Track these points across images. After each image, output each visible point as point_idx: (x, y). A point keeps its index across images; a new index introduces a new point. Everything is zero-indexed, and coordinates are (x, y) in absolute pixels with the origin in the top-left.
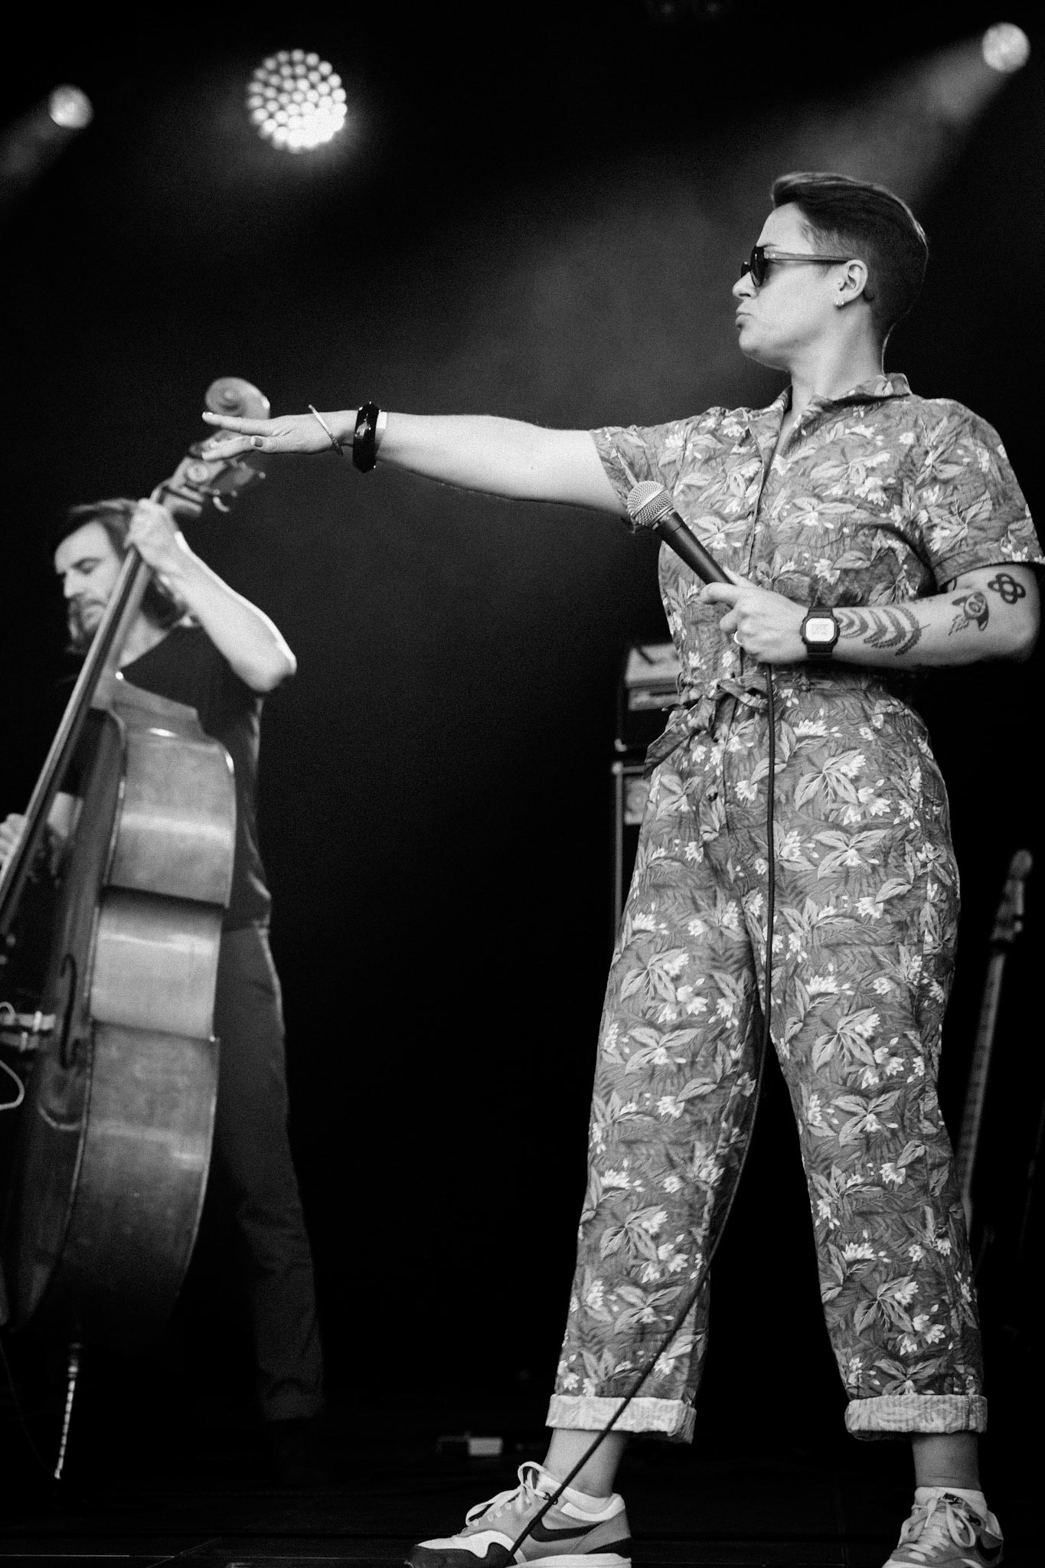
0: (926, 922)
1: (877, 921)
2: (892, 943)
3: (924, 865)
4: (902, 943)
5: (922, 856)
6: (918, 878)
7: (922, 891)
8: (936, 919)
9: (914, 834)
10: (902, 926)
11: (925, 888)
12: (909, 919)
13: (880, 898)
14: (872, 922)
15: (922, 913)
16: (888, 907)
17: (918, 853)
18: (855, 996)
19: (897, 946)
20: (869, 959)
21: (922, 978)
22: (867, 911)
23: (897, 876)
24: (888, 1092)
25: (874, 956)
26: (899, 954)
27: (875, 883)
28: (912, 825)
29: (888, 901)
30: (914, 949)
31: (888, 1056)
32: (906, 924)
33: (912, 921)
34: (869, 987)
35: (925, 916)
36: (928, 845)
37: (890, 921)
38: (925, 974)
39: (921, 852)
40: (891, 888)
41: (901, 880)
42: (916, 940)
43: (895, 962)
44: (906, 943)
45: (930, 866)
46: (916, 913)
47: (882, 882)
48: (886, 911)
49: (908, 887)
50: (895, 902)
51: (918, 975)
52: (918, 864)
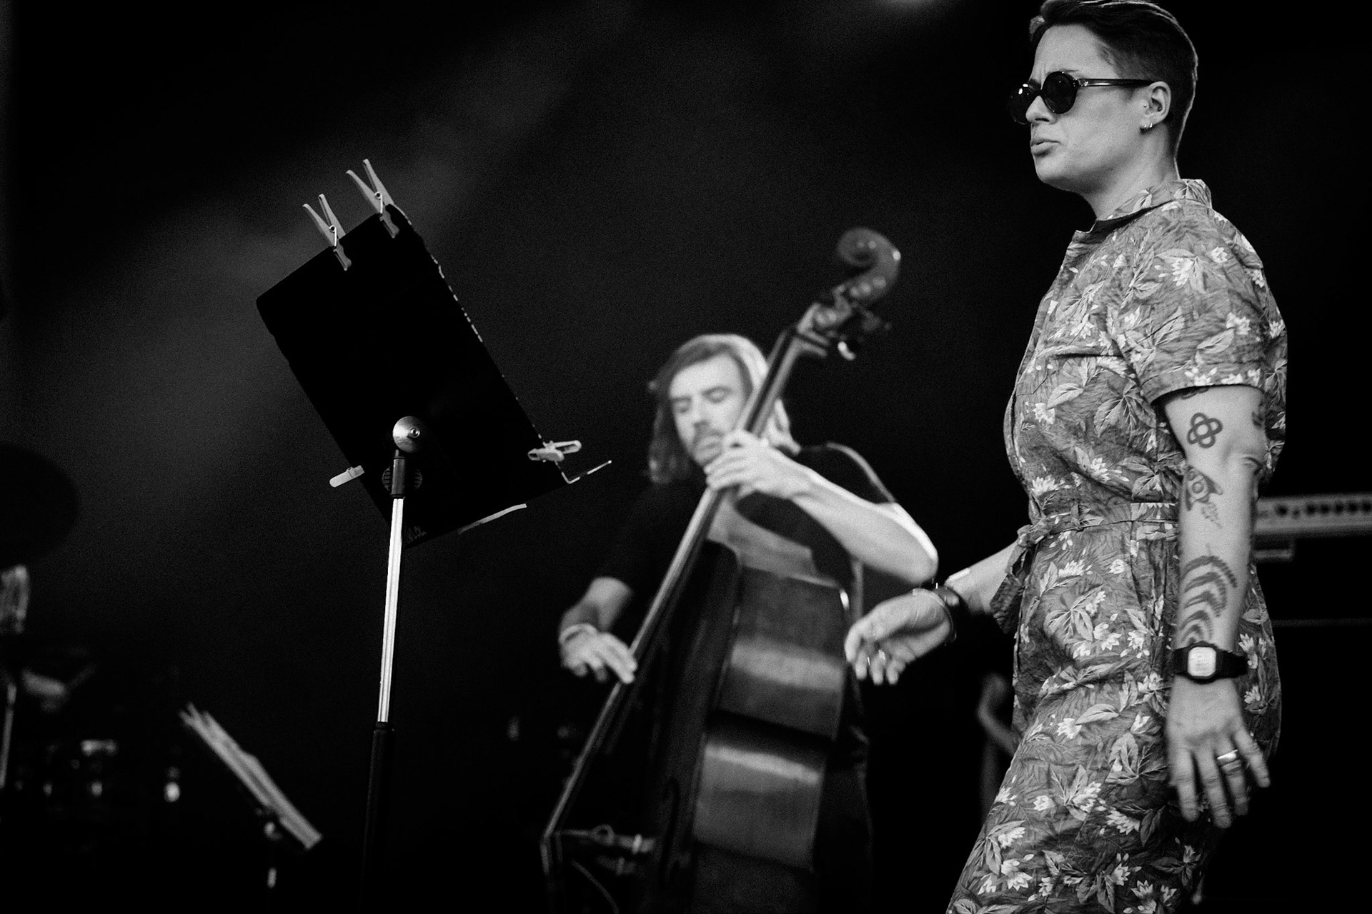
0: (1120, 752)
1: (1069, 741)
2: (1074, 765)
3: (1141, 696)
4: (1085, 766)
5: (1142, 687)
6: (1129, 709)
7: (1127, 722)
8: (1135, 752)
9: (1138, 663)
10: (1090, 749)
11: (1134, 720)
12: (1101, 745)
13: (1081, 720)
14: (1064, 741)
15: (1118, 741)
16: (1085, 730)
17: (1139, 683)
18: (1015, 807)
19: (1078, 769)
20: (1043, 776)
21: (1097, 804)
22: (1065, 731)
23: (1107, 701)
24: (1002, 904)
25: (1048, 774)
26: (1074, 776)
27: (1082, 706)
28: (1139, 656)
29: (1088, 725)
30: (1095, 774)
31: (1016, 869)
32: (1096, 749)
33: (1104, 748)
34: (1031, 801)
35: (1120, 746)
36: (1154, 675)
37: (1079, 744)
38: (1102, 802)
39: (1142, 682)
40: (1097, 711)
41: (1108, 707)
42: (1099, 766)
43: (1065, 783)
44: (1088, 767)
45: (1146, 698)
46: (1111, 740)
47: (1089, 705)
48: (1081, 733)
49: (1115, 715)
50: (1093, 727)
51: (1091, 801)
52: (1135, 694)
